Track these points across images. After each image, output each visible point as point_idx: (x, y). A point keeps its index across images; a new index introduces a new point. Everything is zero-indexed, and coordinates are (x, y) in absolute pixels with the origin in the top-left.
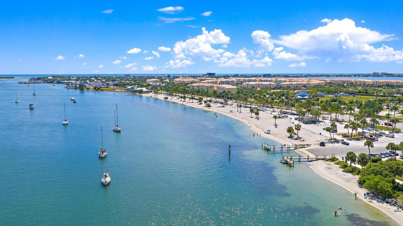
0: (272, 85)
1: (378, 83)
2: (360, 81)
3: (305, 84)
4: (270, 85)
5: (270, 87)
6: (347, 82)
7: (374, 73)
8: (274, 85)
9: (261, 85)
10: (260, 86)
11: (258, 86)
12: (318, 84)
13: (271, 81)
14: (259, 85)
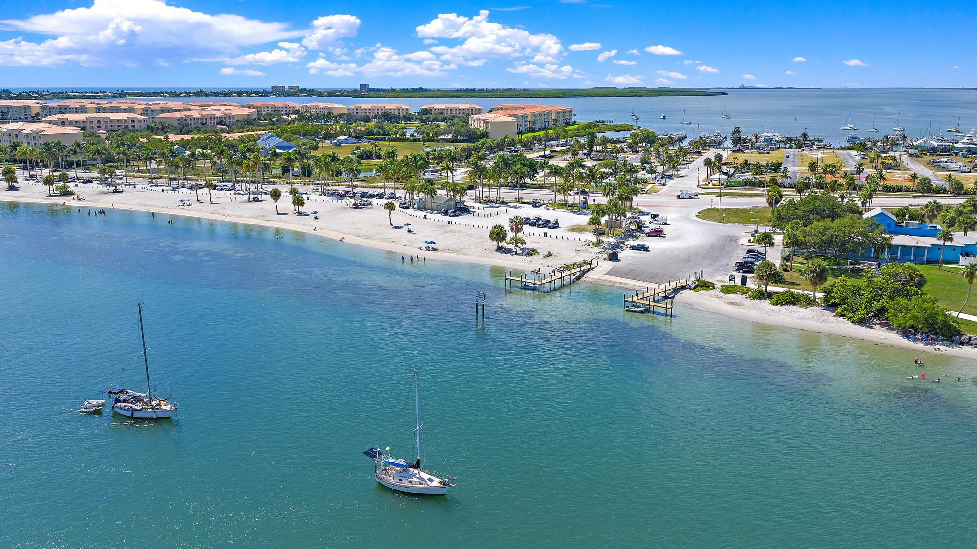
0: (140, 121)
1: (359, 112)
2: (318, 108)
3: (220, 117)
4: (133, 121)
5: (133, 126)
6: (284, 109)
7: (275, 87)
8: (144, 120)
9: (106, 122)
10: (102, 124)
11: (95, 125)
12: (248, 115)
13: (131, 110)
14: (99, 122)
